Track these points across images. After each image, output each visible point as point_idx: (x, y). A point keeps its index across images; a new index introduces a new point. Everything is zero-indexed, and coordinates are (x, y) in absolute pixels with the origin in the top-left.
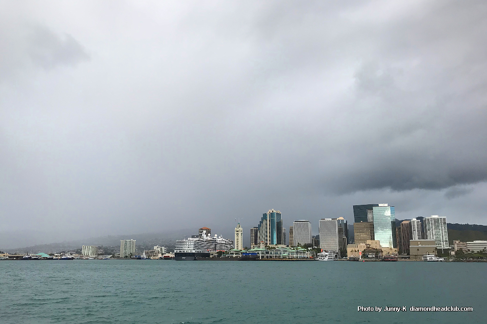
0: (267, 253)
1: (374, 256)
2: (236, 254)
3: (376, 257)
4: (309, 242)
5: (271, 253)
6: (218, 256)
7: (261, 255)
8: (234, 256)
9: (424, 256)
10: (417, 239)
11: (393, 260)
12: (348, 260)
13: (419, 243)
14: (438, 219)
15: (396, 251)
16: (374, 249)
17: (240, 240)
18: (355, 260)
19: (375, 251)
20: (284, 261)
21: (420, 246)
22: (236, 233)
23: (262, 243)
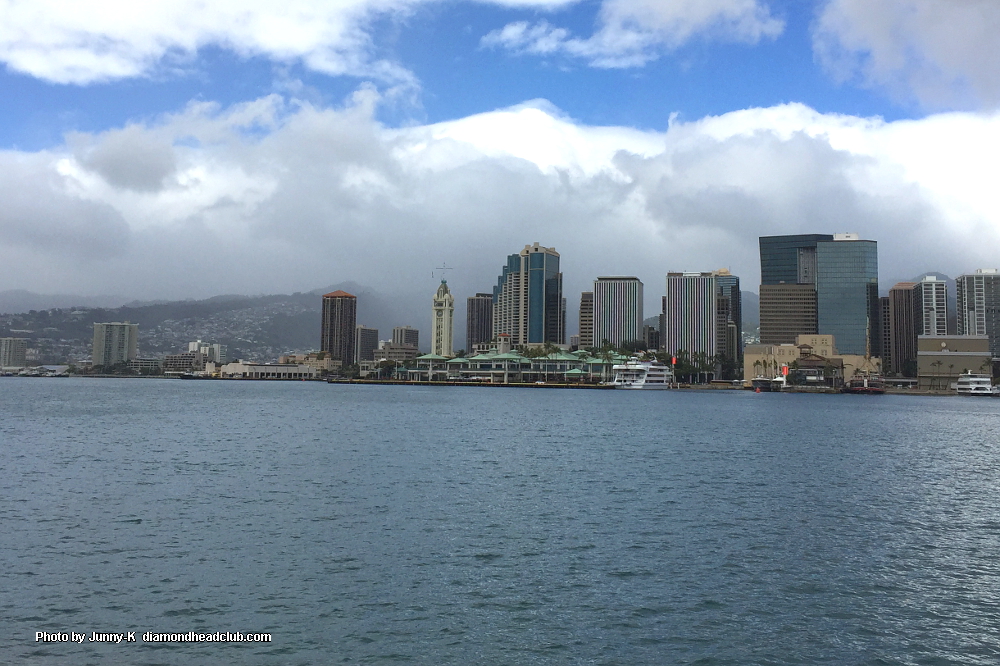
1: (822, 378)
2: (435, 368)
3: (828, 381)
4: (637, 336)
5: (537, 368)
6: (383, 374)
7: (507, 372)
8: (430, 373)
9: (960, 380)
10: (934, 335)
11: (875, 390)
12: (746, 388)
13: (944, 345)
14: (996, 280)
15: (878, 364)
16: (823, 359)
17: (445, 330)
18: (767, 387)
19: (823, 363)
20: (572, 387)
21: (946, 352)
23: (502, 339)
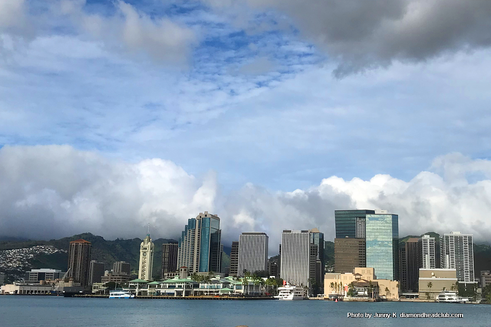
0: (197, 286)
1: (366, 293)
9: (440, 294)
13: (433, 274)
14: (461, 238)
15: (397, 285)
16: (368, 281)
17: (147, 264)
19: (367, 284)
21: (434, 278)
23: (183, 269)
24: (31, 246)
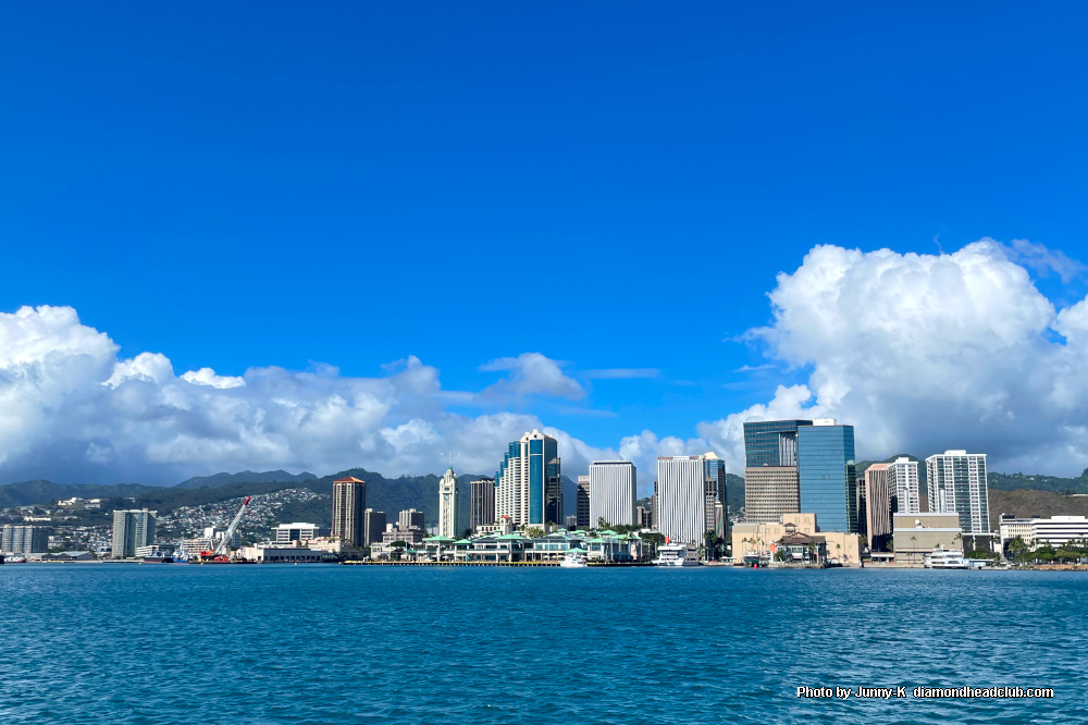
0: (529, 546)
3: (813, 557)
4: (631, 517)
10: (908, 512)
13: (917, 522)
14: (964, 461)
16: (806, 536)
17: (452, 513)
19: (807, 541)
21: (920, 528)
22: (441, 492)
23: (504, 521)
24: (277, 491)
